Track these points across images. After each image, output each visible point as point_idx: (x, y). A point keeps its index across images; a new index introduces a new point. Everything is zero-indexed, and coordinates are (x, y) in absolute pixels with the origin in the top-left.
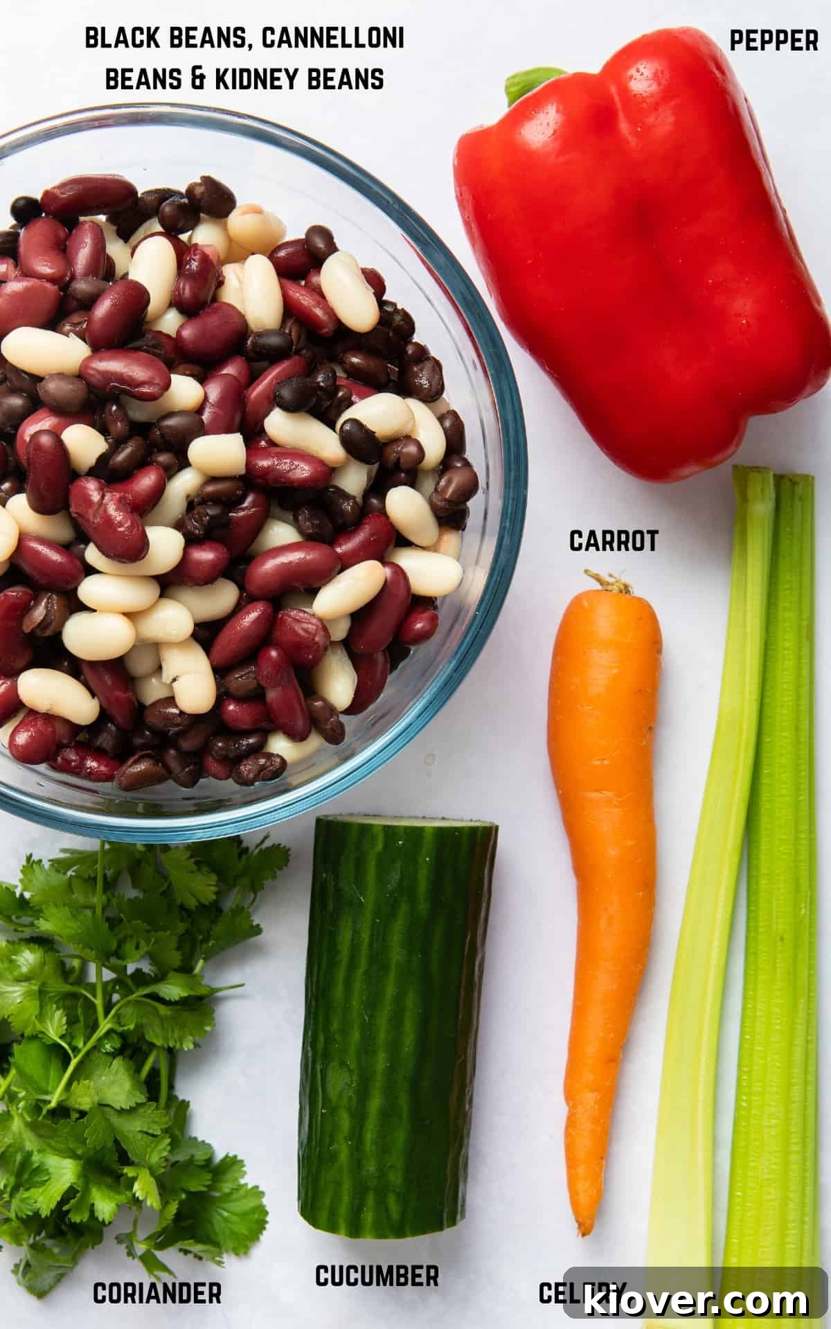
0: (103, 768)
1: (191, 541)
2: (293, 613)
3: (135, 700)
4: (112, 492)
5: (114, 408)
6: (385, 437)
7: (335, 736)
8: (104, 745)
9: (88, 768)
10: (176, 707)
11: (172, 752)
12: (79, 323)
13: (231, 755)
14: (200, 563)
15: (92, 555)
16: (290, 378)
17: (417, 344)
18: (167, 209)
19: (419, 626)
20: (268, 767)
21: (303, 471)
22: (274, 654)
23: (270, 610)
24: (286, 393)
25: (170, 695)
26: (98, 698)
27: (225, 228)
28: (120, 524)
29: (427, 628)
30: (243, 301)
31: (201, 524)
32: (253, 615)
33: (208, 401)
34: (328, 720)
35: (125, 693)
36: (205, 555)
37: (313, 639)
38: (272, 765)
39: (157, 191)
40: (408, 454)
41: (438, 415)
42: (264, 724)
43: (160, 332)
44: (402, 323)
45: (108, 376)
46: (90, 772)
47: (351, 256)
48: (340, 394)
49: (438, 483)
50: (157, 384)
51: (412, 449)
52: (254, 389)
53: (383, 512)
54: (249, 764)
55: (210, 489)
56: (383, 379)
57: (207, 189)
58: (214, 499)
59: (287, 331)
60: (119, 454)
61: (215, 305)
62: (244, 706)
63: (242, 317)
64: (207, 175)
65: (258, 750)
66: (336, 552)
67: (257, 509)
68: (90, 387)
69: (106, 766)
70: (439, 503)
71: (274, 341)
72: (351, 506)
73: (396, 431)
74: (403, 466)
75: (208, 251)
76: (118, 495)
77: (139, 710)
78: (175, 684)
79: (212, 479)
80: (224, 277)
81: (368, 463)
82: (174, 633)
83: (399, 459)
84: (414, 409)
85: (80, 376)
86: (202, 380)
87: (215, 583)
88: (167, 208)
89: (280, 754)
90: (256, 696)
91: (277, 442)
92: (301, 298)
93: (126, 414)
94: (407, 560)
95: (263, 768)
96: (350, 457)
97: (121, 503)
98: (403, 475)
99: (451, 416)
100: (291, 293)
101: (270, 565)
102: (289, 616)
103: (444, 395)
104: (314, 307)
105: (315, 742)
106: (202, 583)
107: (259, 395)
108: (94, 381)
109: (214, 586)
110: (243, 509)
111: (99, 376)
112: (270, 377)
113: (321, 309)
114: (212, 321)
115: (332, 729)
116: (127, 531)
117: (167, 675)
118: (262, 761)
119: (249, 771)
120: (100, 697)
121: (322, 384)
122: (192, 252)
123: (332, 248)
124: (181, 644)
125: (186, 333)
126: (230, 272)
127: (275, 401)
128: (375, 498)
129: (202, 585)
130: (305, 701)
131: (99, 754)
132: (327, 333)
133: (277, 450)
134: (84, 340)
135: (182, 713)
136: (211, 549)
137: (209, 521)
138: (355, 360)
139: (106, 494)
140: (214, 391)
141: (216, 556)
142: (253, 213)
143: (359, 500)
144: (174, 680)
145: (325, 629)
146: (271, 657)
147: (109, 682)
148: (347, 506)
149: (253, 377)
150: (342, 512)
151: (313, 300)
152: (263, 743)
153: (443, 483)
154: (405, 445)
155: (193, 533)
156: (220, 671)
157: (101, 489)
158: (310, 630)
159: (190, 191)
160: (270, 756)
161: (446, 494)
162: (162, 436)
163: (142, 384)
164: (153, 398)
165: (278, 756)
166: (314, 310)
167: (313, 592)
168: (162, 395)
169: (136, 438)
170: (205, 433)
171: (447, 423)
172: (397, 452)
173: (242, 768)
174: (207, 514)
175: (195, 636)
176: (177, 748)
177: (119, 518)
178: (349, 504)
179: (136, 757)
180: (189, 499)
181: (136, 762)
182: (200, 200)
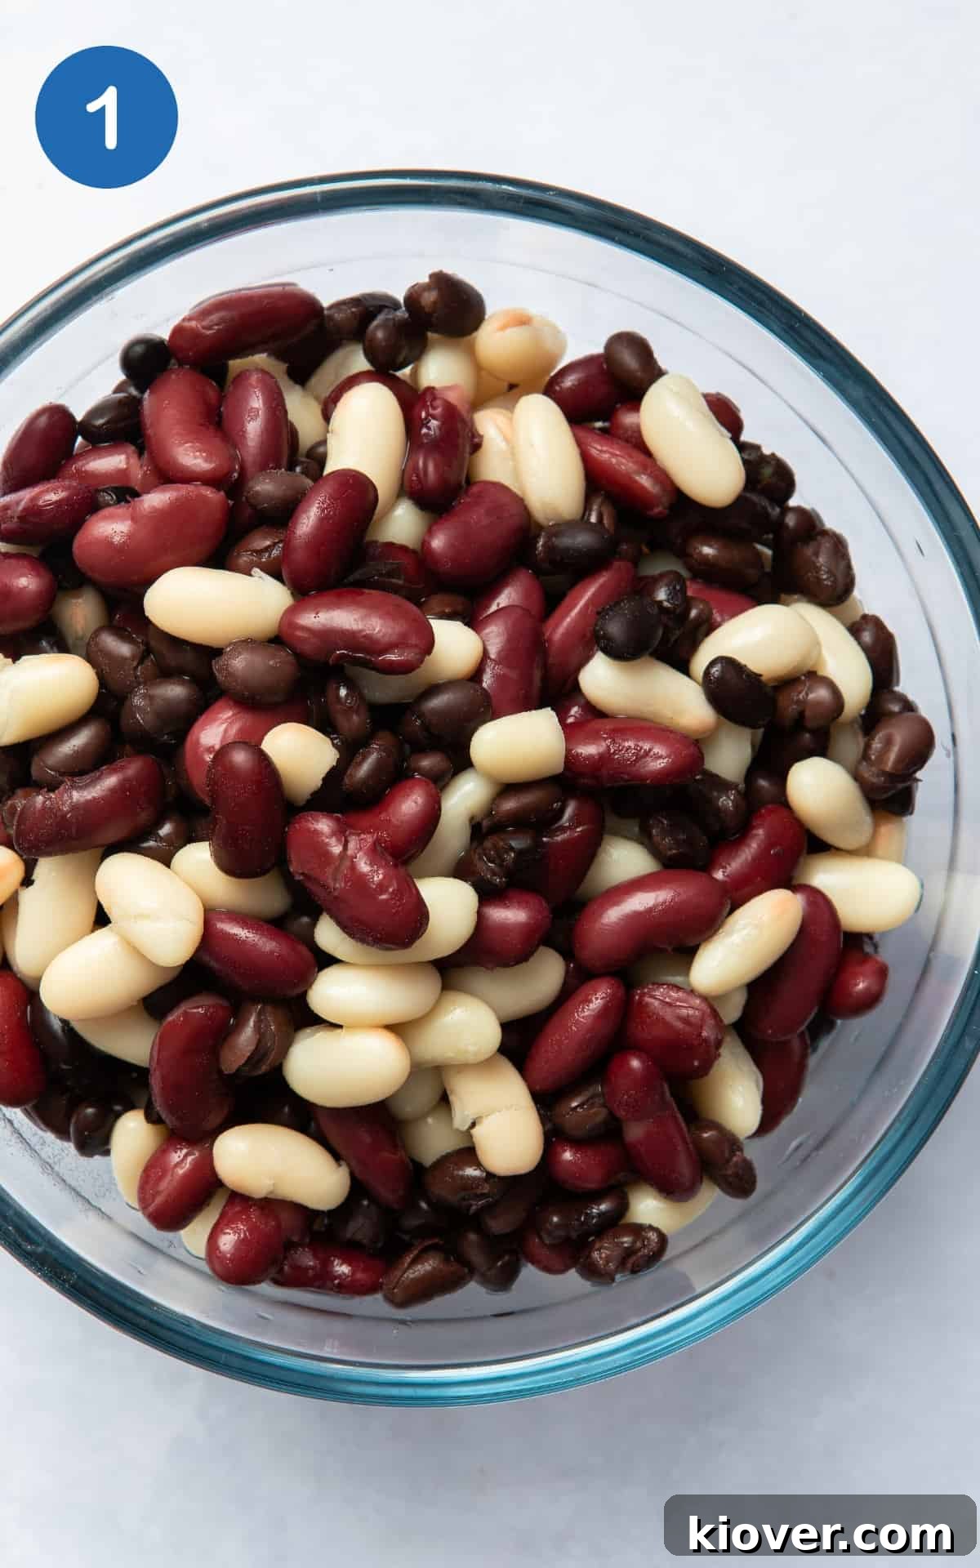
0: (359, 1275)
1: (488, 895)
2: (659, 992)
3: (408, 1160)
4: (359, 835)
5: (343, 692)
6: (776, 679)
7: (741, 1183)
8: (359, 1237)
9: (336, 1278)
10: (478, 1164)
11: (473, 1237)
12: (267, 549)
13: (574, 1235)
14: (504, 928)
15: (328, 935)
16: (617, 603)
17: (800, 511)
18: (380, 334)
19: (861, 986)
20: (639, 1250)
21: (659, 759)
22: (635, 1063)
23: (621, 992)
24: (615, 628)
25: (466, 1145)
26: (349, 1165)
27: (471, 352)
28: (382, 888)
29: (875, 988)
30: (516, 472)
31: (501, 866)
32: (596, 1003)
33: (489, 658)
34: (728, 1161)
35: (394, 1154)
36: (511, 915)
37: (700, 1035)
38: (644, 1246)
39: (356, 302)
40: (818, 704)
41: (848, 625)
42: (621, 1176)
43: (391, 545)
44: (774, 480)
45: (330, 637)
46: (339, 1284)
47: (688, 381)
48: (694, 613)
49: (868, 746)
50: (416, 646)
51: (821, 694)
52: (557, 625)
53: (782, 801)
54: (606, 1248)
55: (510, 805)
56: (752, 573)
57: (441, 295)
58: (519, 822)
59: (593, 519)
60: (360, 764)
61: (475, 489)
62: (589, 1153)
63: (520, 502)
64: (436, 270)
65: (616, 1221)
66: (716, 880)
67: (585, 827)
68: (301, 659)
69: (364, 1270)
70: (875, 780)
71: (582, 540)
72: (733, 801)
73: (794, 668)
74: (810, 724)
75: (453, 397)
76: (369, 839)
77: (417, 1175)
78: (474, 1131)
79: (507, 788)
80: (481, 437)
81: (753, 726)
82: (472, 1048)
83: (802, 714)
84: (814, 624)
85: (278, 640)
86: (473, 621)
87: (531, 959)
88: (378, 330)
89: (655, 1225)
90: (609, 1133)
91: (603, 709)
92: (614, 460)
93: (361, 697)
94: (827, 877)
95: (630, 1252)
96: (722, 718)
97: (376, 853)
98: (807, 735)
99: (870, 626)
100: (594, 452)
101: (614, 915)
102: (654, 997)
103: (856, 593)
104: (639, 473)
105: (709, 1197)
106: (512, 963)
107: (567, 634)
108: (307, 648)
109: (529, 963)
110: (563, 829)
111: (314, 640)
112: (582, 603)
113: (650, 475)
114: (477, 517)
115: (736, 1175)
116: (392, 899)
117: (461, 1118)
118: (627, 1240)
119: (608, 1260)
120: (353, 1163)
121: (666, 604)
122: (429, 403)
123: (653, 372)
124: (483, 1066)
125: (438, 543)
126: (489, 423)
127: (593, 640)
128: (764, 778)
129: (512, 966)
130: (689, 1131)
131: (350, 1251)
132: (660, 513)
133: (609, 725)
134: (278, 576)
135: (490, 1176)
136: (521, 904)
137: (515, 860)
138: (707, 550)
139: (349, 839)
140: (496, 636)
141: (529, 918)
142: (517, 325)
143: (742, 786)
144: (473, 1125)
145: (715, 1014)
146: (631, 1069)
147: (368, 1139)
148: (727, 801)
149: (551, 601)
150: (718, 811)
151: (634, 463)
152: (623, 1207)
153: (877, 745)
154: (810, 690)
155: (489, 882)
156: (545, 1100)
157: (341, 833)
158: (692, 1020)
159: (412, 299)
160: (638, 1230)
161: (886, 763)
162: (426, 727)
163: (389, 648)
164: (406, 668)
165: (651, 1228)
166: (637, 478)
167: (687, 953)
168: (422, 661)
169: (381, 734)
170: (495, 715)
171: (867, 637)
172: (798, 702)
173: (596, 1255)
174: (512, 849)
175: (504, 1050)
176: (481, 1230)
177: (378, 877)
178: (729, 797)
179: (416, 1252)
180: (473, 823)
181: (414, 1262)
182: (430, 315)
